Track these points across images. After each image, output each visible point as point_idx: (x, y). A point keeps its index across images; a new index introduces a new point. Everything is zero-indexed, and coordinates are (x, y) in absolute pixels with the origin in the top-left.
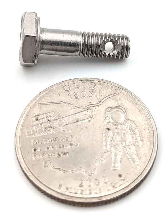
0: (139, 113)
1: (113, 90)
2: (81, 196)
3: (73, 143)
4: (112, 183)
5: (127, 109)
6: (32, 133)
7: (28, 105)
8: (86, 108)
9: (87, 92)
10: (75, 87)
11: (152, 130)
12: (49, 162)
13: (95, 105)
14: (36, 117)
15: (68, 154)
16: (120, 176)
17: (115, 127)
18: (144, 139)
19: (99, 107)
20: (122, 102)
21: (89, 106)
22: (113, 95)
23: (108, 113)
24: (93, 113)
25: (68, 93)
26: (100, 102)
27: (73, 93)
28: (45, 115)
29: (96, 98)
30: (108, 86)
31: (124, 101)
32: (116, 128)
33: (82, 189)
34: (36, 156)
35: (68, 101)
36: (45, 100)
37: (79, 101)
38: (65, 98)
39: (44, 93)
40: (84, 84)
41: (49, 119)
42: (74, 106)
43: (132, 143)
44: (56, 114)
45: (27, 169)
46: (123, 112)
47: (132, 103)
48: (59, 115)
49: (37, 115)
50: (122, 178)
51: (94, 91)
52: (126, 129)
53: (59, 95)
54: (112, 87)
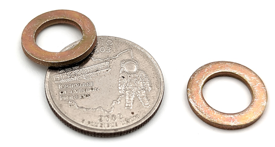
4: (126, 119)
6: (59, 79)
8: (104, 60)
11: (160, 78)
13: (112, 58)
16: (133, 113)
17: (129, 75)
19: (115, 59)
22: (127, 50)
23: (123, 64)
24: (110, 64)
29: (113, 53)
30: (123, 43)
32: (130, 76)
33: (101, 123)
34: (63, 97)
40: (102, 41)
42: (95, 59)
43: (143, 88)
46: (135, 64)
47: (143, 57)
51: (111, 47)
52: (138, 77)
54: (126, 44)
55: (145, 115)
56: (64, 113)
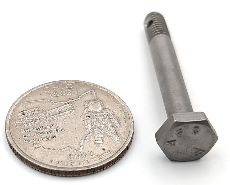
0: (114, 103)
1: (88, 88)
2: (71, 167)
3: (58, 129)
4: (97, 155)
5: (103, 101)
6: (20, 124)
7: (14, 104)
8: (66, 103)
9: (66, 90)
10: (54, 87)
11: (128, 114)
12: (39, 144)
13: (74, 100)
14: (22, 112)
15: (55, 138)
16: (104, 149)
17: (94, 115)
18: (121, 121)
19: (78, 101)
20: (98, 96)
21: (69, 101)
22: (89, 91)
23: (87, 105)
24: (73, 106)
25: (48, 93)
26: (79, 97)
27: (52, 92)
28: (30, 110)
29: (74, 95)
30: (84, 85)
31: (100, 95)
32: (96, 115)
33: (72, 161)
34: (27, 141)
35: (50, 98)
36: (28, 99)
37: (59, 98)
38: (46, 97)
39: (27, 94)
40: (61, 84)
41: (34, 113)
42: (55, 102)
43: (111, 125)
44: (39, 109)
45: (20, 151)
46: (100, 103)
47: (107, 96)
48: (42, 109)
49: (22, 111)
50: (106, 151)
51: (72, 89)
52: (104, 115)
53: (41, 95)
54: (88, 85)
55: (118, 150)
56: (30, 156)
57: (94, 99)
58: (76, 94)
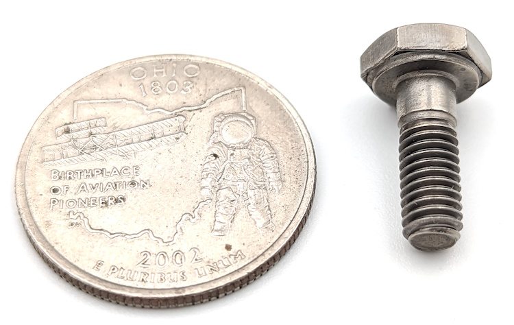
1: (234, 81)
2: (141, 285)
5: (260, 119)
9: (180, 81)
10: (155, 71)
11: (306, 160)
12: (81, 215)
13: (193, 108)
14: (66, 126)
15: (123, 203)
17: (229, 152)
18: (286, 177)
19: (201, 112)
21: (181, 110)
22: (233, 90)
23: (219, 124)
24: (187, 123)
25: (139, 82)
26: (205, 102)
27: (149, 82)
28: (85, 122)
29: (197, 95)
32: (232, 154)
35: (139, 97)
36: (88, 95)
38: (131, 92)
42: (149, 108)
44: (108, 122)
46: (250, 124)
49: (68, 123)
52: (252, 157)
53: (121, 85)
54: (233, 75)
57: (239, 111)
58: (201, 92)
